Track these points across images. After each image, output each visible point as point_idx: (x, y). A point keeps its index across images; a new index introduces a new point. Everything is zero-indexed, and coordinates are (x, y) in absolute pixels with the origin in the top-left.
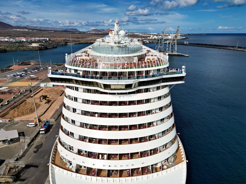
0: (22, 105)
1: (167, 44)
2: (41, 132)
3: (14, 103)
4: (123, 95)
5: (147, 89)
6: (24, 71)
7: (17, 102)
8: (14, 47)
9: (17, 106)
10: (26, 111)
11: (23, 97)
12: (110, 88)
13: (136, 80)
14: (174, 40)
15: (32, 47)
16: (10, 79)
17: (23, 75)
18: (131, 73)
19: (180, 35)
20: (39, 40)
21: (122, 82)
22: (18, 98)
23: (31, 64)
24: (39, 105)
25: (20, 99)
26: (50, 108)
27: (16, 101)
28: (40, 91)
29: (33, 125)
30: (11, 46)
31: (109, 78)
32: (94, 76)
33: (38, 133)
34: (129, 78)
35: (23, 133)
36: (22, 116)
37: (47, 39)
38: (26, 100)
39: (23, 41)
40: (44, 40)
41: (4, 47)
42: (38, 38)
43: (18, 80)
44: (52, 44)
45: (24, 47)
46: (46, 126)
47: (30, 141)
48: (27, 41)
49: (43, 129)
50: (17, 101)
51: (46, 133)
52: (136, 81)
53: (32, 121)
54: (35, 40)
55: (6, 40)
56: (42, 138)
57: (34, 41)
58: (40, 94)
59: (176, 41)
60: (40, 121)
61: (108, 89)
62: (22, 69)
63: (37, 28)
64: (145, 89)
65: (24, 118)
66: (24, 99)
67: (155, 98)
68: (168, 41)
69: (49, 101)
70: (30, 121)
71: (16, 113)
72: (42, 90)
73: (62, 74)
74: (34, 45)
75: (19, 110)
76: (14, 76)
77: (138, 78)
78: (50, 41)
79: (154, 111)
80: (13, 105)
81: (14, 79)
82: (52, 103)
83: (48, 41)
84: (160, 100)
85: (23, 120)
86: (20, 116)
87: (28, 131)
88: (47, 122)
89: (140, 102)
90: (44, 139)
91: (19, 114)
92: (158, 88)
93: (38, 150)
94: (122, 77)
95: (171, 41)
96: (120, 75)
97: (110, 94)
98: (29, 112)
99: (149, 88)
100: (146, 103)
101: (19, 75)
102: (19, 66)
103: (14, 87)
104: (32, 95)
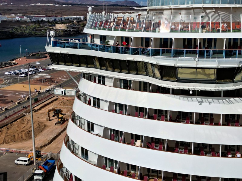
0: (15, 123)
2: (35, 178)
3: (4, 119)
6: (34, 67)
8: (27, 30)
9: (7, 125)
10: (20, 135)
16: (7, 79)
17: (30, 73)
20: (68, 19)
22: (12, 111)
24: (46, 126)
25: (15, 113)
27: (8, 116)
28: (51, 102)
29: (25, 161)
30: (23, 28)
32: (140, 48)
35: (5, 174)
36: (12, 143)
37: (81, 18)
39: (42, 21)
40: (76, 19)
41: (12, 30)
43: (21, 81)
45: (43, 30)
48: (49, 21)
49: (41, 172)
50: (10, 116)
51: (44, 180)
53: (26, 154)
54: (61, 19)
55: (17, 18)
57: (60, 21)
60: (38, 156)
62: (32, 64)
63: (69, 2)
65: (13, 147)
66: (23, 113)
70: (22, 153)
72: (56, 99)
74: (59, 27)
75: (9, 132)
76: (16, 74)
80: (1, 121)
81: (15, 79)
83: (82, 21)
85: (11, 150)
86: (9, 143)
88: (52, 159)
91: (7, 139)
98: (24, 137)
101: (23, 73)
102: (28, 60)
103: (11, 92)
104: (36, 108)
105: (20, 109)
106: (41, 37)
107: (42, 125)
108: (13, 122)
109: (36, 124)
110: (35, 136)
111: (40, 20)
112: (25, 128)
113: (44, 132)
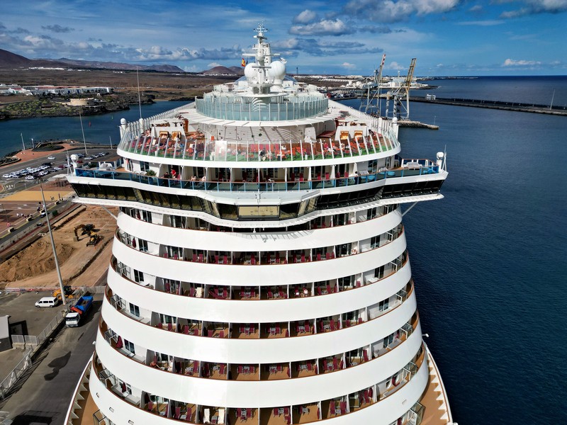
0: (29, 248)
1: (388, 99)
2: (68, 323)
3: (11, 245)
4: (274, 235)
5: (342, 216)
6: (46, 164)
7: (17, 242)
8: (28, 107)
9: (17, 253)
10: (38, 266)
11: (35, 229)
12: (237, 213)
13: (311, 191)
14: (403, 90)
15: (71, 107)
16: (8, 184)
17: (41, 173)
18: (296, 174)
19: (415, 79)
20: (88, 91)
21: (270, 197)
22: (22, 232)
23: (63, 148)
24: (73, 249)
25: (27, 235)
26: (98, 258)
27: (16, 240)
28: (78, 214)
29: (51, 302)
30: (22, 105)
31: (236, 187)
32: (193, 179)
33: (62, 325)
34: (291, 186)
35: (24, 324)
36: (28, 278)
37: (106, 90)
38: (41, 237)
39: (49, 94)
40: (100, 91)
41: (5, 108)
42: (84, 88)
43: (29, 186)
44: (118, 99)
45: (53, 107)
46: (82, 307)
47: (39, 346)
48: (59, 94)
49: (75, 315)
50: (20, 239)
51: (80, 324)
52: (311, 194)
53: (50, 291)
54: (78, 91)
55: (11, 90)
56: (71, 338)
57: (75, 94)
58: (78, 222)
59: (407, 91)
60: (68, 291)
61: (232, 216)
62: (43, 159)
63: (87, 65)
64: (336, 215)
65: (31, 283)
66: (38, 233)
67: (362, 242)
68: (388, 93)
69: (97, 240)
70: (45, 291)
71: (13, 270)
72: (84, 210)
73: (108, 176)
74: (75, 102)
75: (21, 263)
76: (21, 176)
77: (315, 185)
78: (113, 93)
79: (360, 280)
80: (7, 249)
81: (20, 185)
82: (105, 245)
83: (108, 94)
84: (378, 246)
86: (23, 278)
87: (37, 320)
88: (88, 294)
89: (320, 254)
90: (75, 342)
91: (19, 273)
92: (371, 214)
93: (56, 373)
94: (270, 185)
95: (396, 94)
96: (265, 179)
97: (237, 230)
98: (44, 268)
99: (347, 214)
100: (338, 257)
101: (31, 174)
102: (35, 153)
103: (16, 204)
104: (56, 225)
105: (34, 228)
106: (50, 117)
107: (69, 248)
108: (25, 248)
109: (60, 247)
110: (60, 264)
111: (47, 93)
112: (44, 256)
113: (73, 258)
